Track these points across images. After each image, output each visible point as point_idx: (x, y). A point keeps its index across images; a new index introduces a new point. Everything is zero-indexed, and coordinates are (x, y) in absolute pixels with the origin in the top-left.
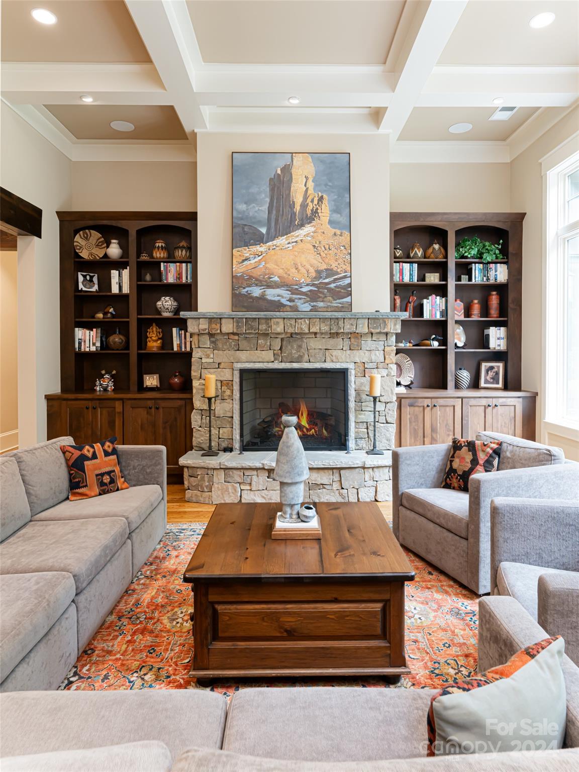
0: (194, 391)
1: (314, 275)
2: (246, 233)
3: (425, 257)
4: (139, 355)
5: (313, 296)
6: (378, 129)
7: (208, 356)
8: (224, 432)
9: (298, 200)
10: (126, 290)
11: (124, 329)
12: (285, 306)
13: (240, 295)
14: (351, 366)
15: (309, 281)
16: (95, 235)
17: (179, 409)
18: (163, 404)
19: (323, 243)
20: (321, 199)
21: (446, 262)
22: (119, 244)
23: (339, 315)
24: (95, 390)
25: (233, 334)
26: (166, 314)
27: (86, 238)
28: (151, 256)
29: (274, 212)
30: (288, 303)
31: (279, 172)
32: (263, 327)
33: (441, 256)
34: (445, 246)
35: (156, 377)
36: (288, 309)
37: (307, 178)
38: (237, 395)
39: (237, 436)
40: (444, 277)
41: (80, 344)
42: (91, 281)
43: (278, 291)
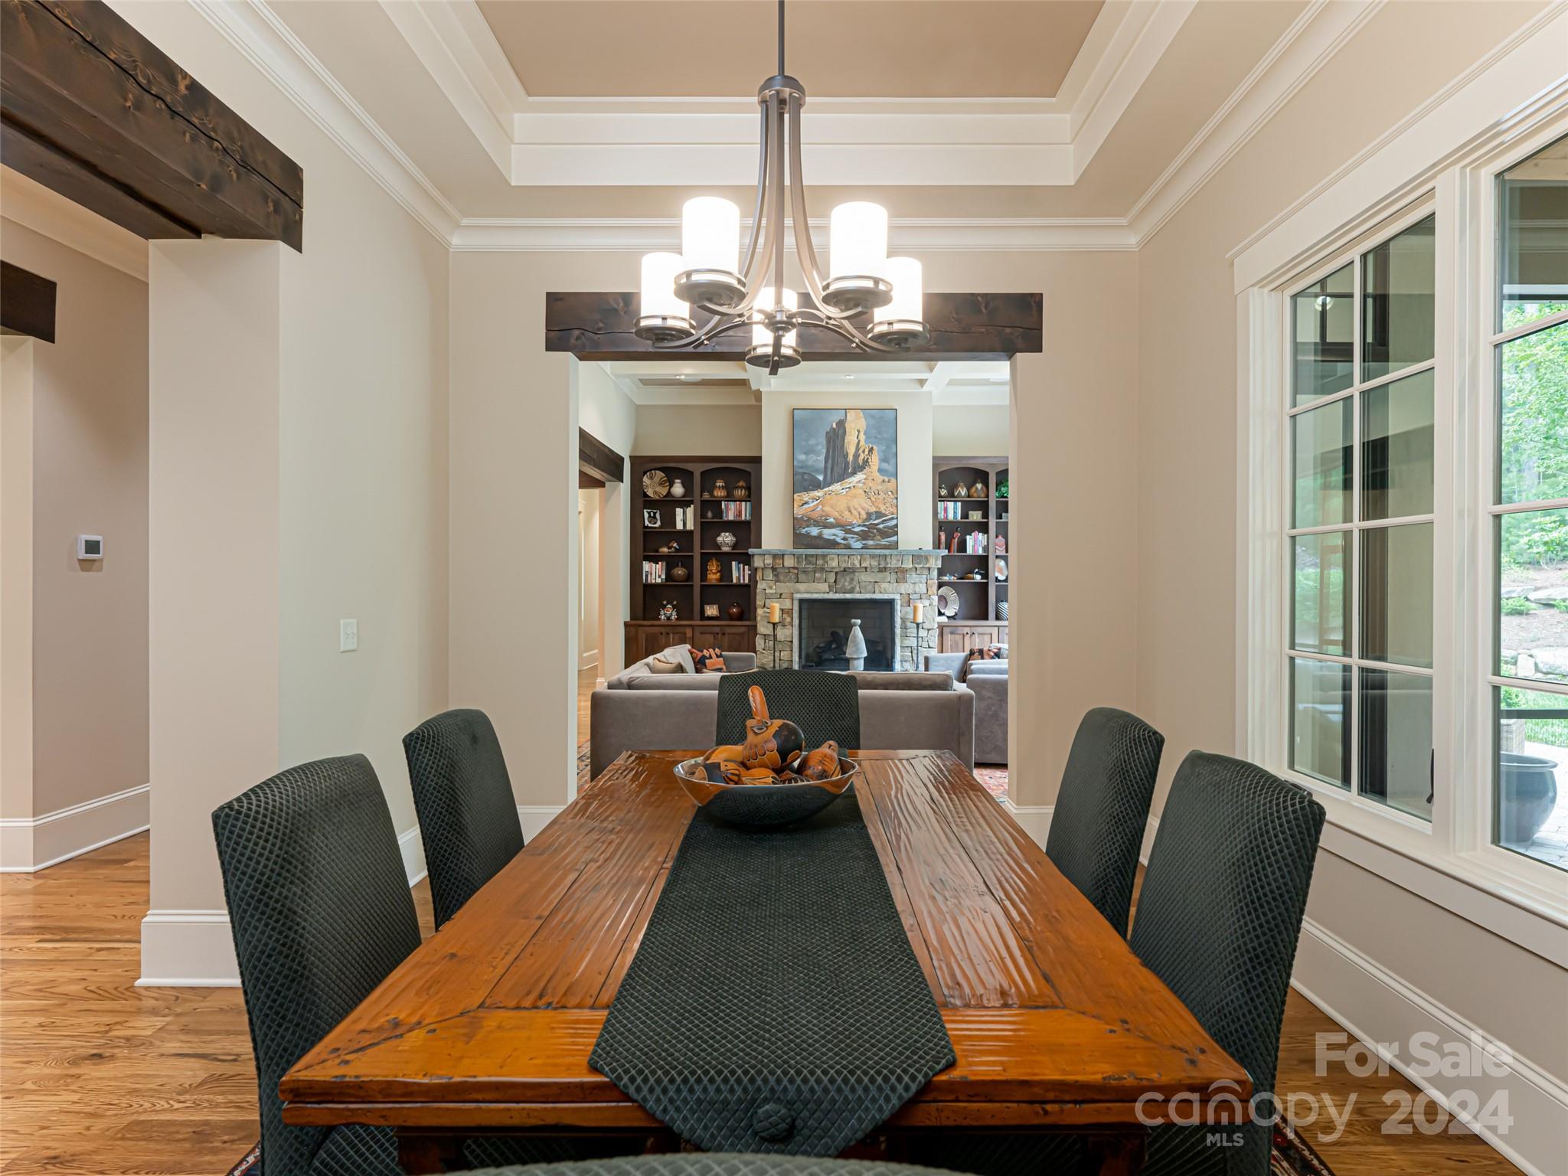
0: (759, 618)
1: (865, 516)
2: (805, 480)
3: (969, 496)
4: (702, 586)
5: (864, 536)
6: (922, 387)
7: (771, 588)
8: (785, 655)
9: (851, 451)
10: (690, 526)
11: (687, 562)
12: (838, 544)
13: (801, 534)
14: (897, 597)
15: (860, 522)
16: (660, 474)
17: (742, 634)
18: (728, 630)
19: (873, 489)
20: (871, 450)
21: (988, 501)
22: (682, 483)
23: (887, 552)
24: (660, 619)
25: (794, 568)
26: (726, 549)
27: (651, 478)
28: (712, 495)
29: (830, 461)
30: (843, 542)
31: (834, 426)
32: (820, 562)
33: (983, 495)
34: (986, 485)
35: (715, 607)
36: (842, 546)
37: (859, 431)
38: (796, 622)
39: (796, 658)
40: (986, 515)
41: (647, 576)
42: (655, 517)
43: (833, 531)
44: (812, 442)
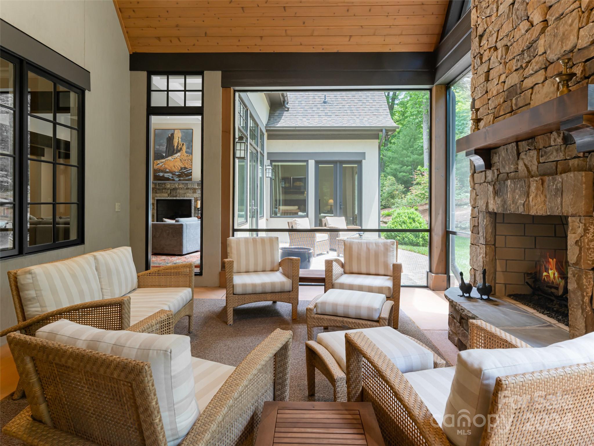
1: (180, 169)
2: (159, 156)
5: (179, 176)
9: (176, 145)
12: (170, 179)
13: (156, 175)
14: (193, 199)
15: (178, 171)
19: (183, 159)
20: (183, 144)
23: (187, 182)
29: (168, 149)
30: (172, 178)
31: (170, 135)
32: (163, 186)
36: (172, 180)
37: (179, 137)
38: (156, 208)
43: (168, 174)
44: (162, 141)
